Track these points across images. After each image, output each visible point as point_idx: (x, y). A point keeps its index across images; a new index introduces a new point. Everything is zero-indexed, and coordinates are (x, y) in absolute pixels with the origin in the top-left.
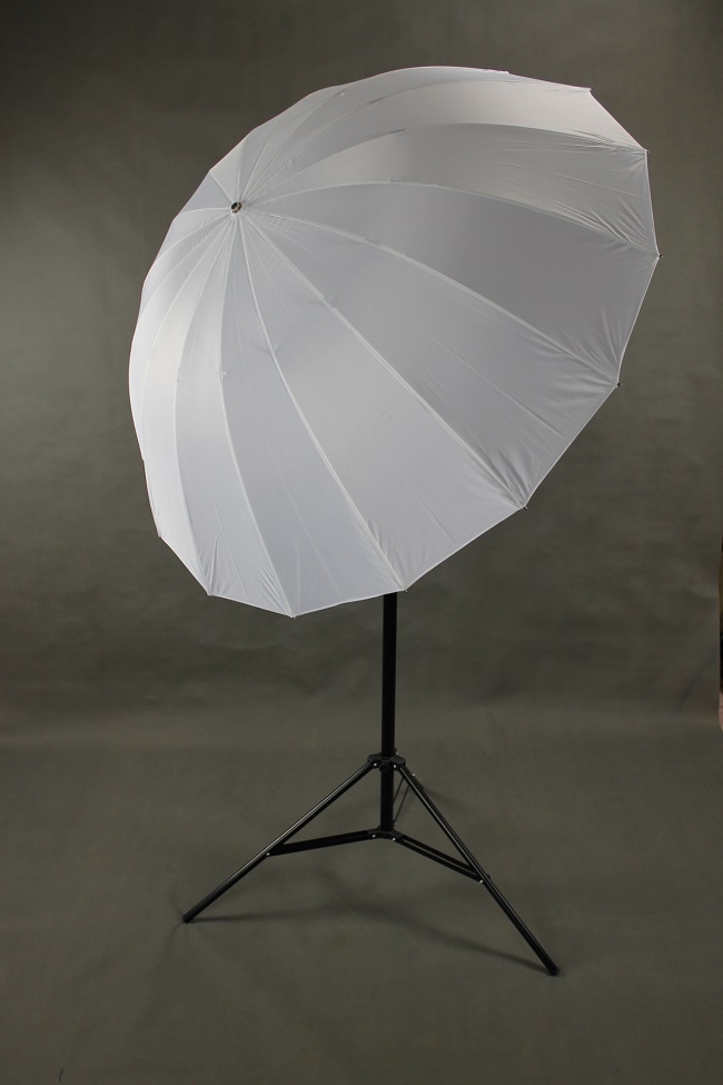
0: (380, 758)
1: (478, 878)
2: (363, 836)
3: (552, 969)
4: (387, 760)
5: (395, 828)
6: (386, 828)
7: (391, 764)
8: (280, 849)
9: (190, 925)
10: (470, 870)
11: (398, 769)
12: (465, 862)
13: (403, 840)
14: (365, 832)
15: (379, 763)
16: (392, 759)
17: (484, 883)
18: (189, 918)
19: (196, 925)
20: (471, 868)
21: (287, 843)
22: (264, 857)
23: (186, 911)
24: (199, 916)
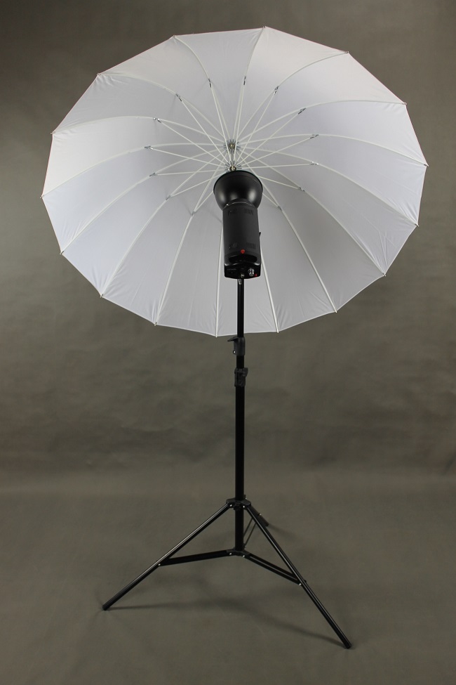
0: (234, 501)
1: (298, 582)
2: (223, 554)
3: (347, 645)
4: (239, 503)
5: (246, 549)
6: (239, 549)
7: (242, 505)
8: (167, 561)
9: (107, 612)
10: (293, 577)
11: (246, 508)
12: (290, 572)
13: (250, 557)
14: (225, 551)
15: (233, 504)
16: (242, 502)
17: (302, 585)
18: (107, 607)
19: (111, 611)
20: (293, 575)
21: (172, 557)
22: (157, 567)
23: (105, 602)
24: (113, 606)
